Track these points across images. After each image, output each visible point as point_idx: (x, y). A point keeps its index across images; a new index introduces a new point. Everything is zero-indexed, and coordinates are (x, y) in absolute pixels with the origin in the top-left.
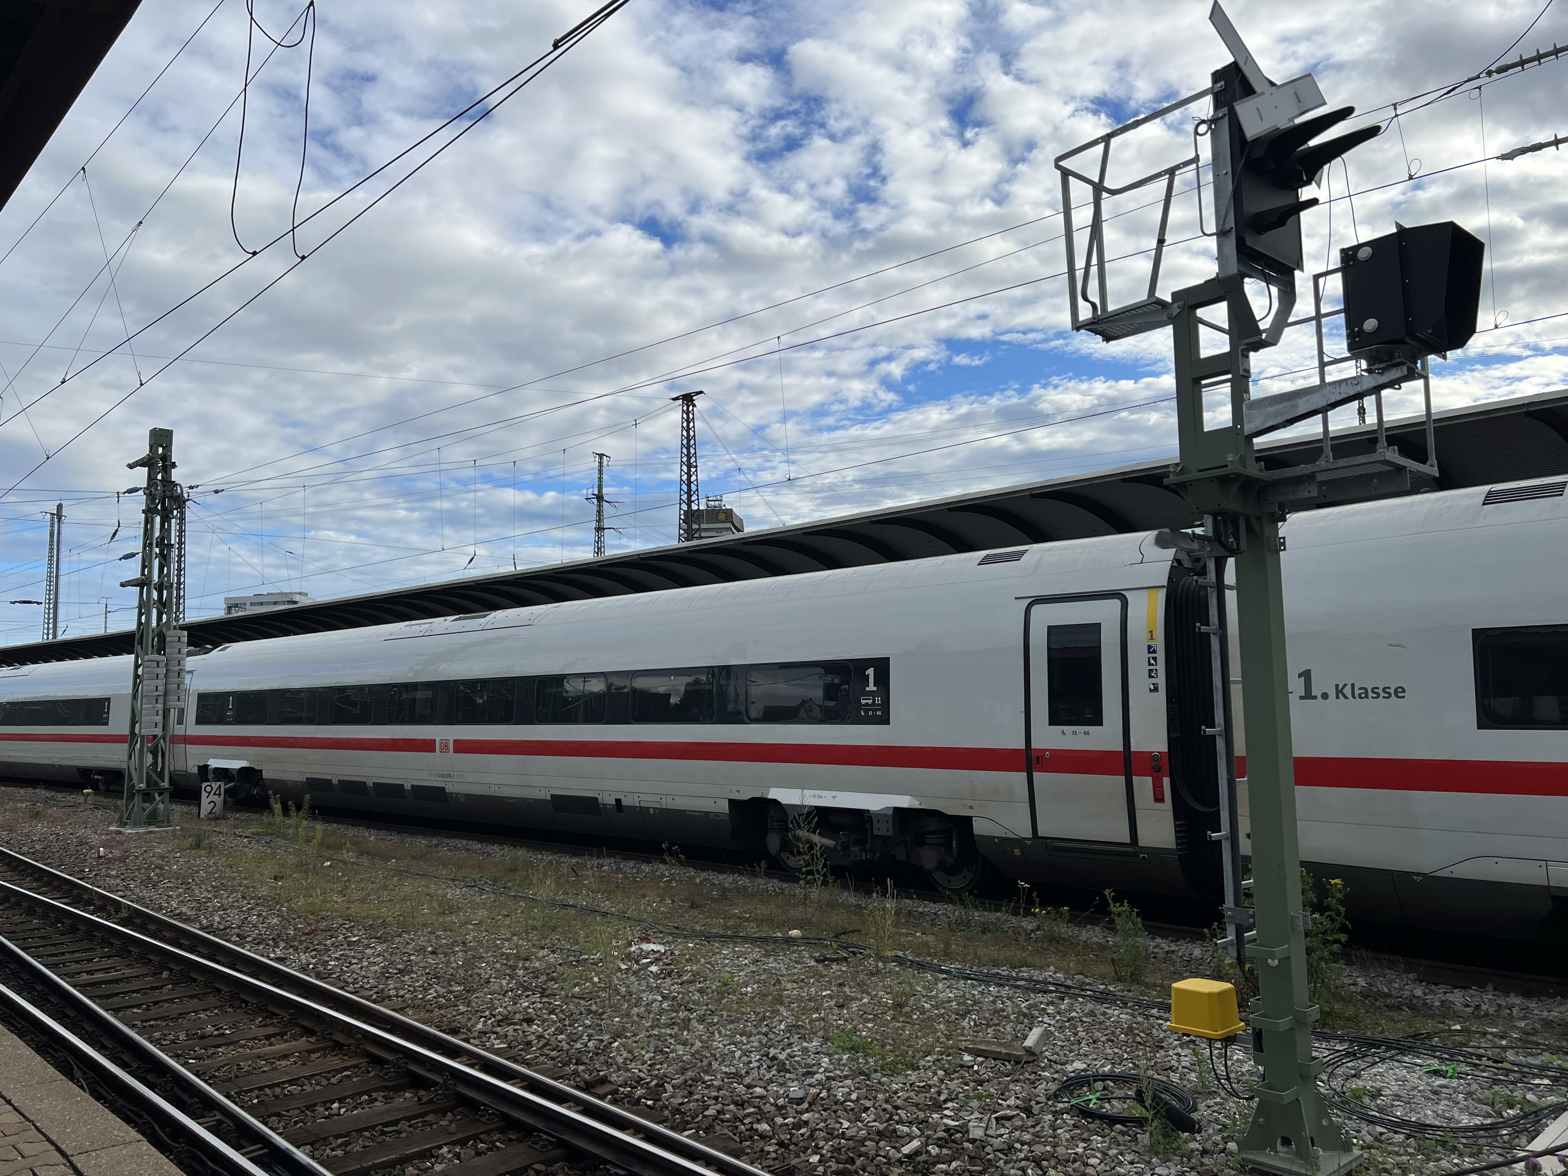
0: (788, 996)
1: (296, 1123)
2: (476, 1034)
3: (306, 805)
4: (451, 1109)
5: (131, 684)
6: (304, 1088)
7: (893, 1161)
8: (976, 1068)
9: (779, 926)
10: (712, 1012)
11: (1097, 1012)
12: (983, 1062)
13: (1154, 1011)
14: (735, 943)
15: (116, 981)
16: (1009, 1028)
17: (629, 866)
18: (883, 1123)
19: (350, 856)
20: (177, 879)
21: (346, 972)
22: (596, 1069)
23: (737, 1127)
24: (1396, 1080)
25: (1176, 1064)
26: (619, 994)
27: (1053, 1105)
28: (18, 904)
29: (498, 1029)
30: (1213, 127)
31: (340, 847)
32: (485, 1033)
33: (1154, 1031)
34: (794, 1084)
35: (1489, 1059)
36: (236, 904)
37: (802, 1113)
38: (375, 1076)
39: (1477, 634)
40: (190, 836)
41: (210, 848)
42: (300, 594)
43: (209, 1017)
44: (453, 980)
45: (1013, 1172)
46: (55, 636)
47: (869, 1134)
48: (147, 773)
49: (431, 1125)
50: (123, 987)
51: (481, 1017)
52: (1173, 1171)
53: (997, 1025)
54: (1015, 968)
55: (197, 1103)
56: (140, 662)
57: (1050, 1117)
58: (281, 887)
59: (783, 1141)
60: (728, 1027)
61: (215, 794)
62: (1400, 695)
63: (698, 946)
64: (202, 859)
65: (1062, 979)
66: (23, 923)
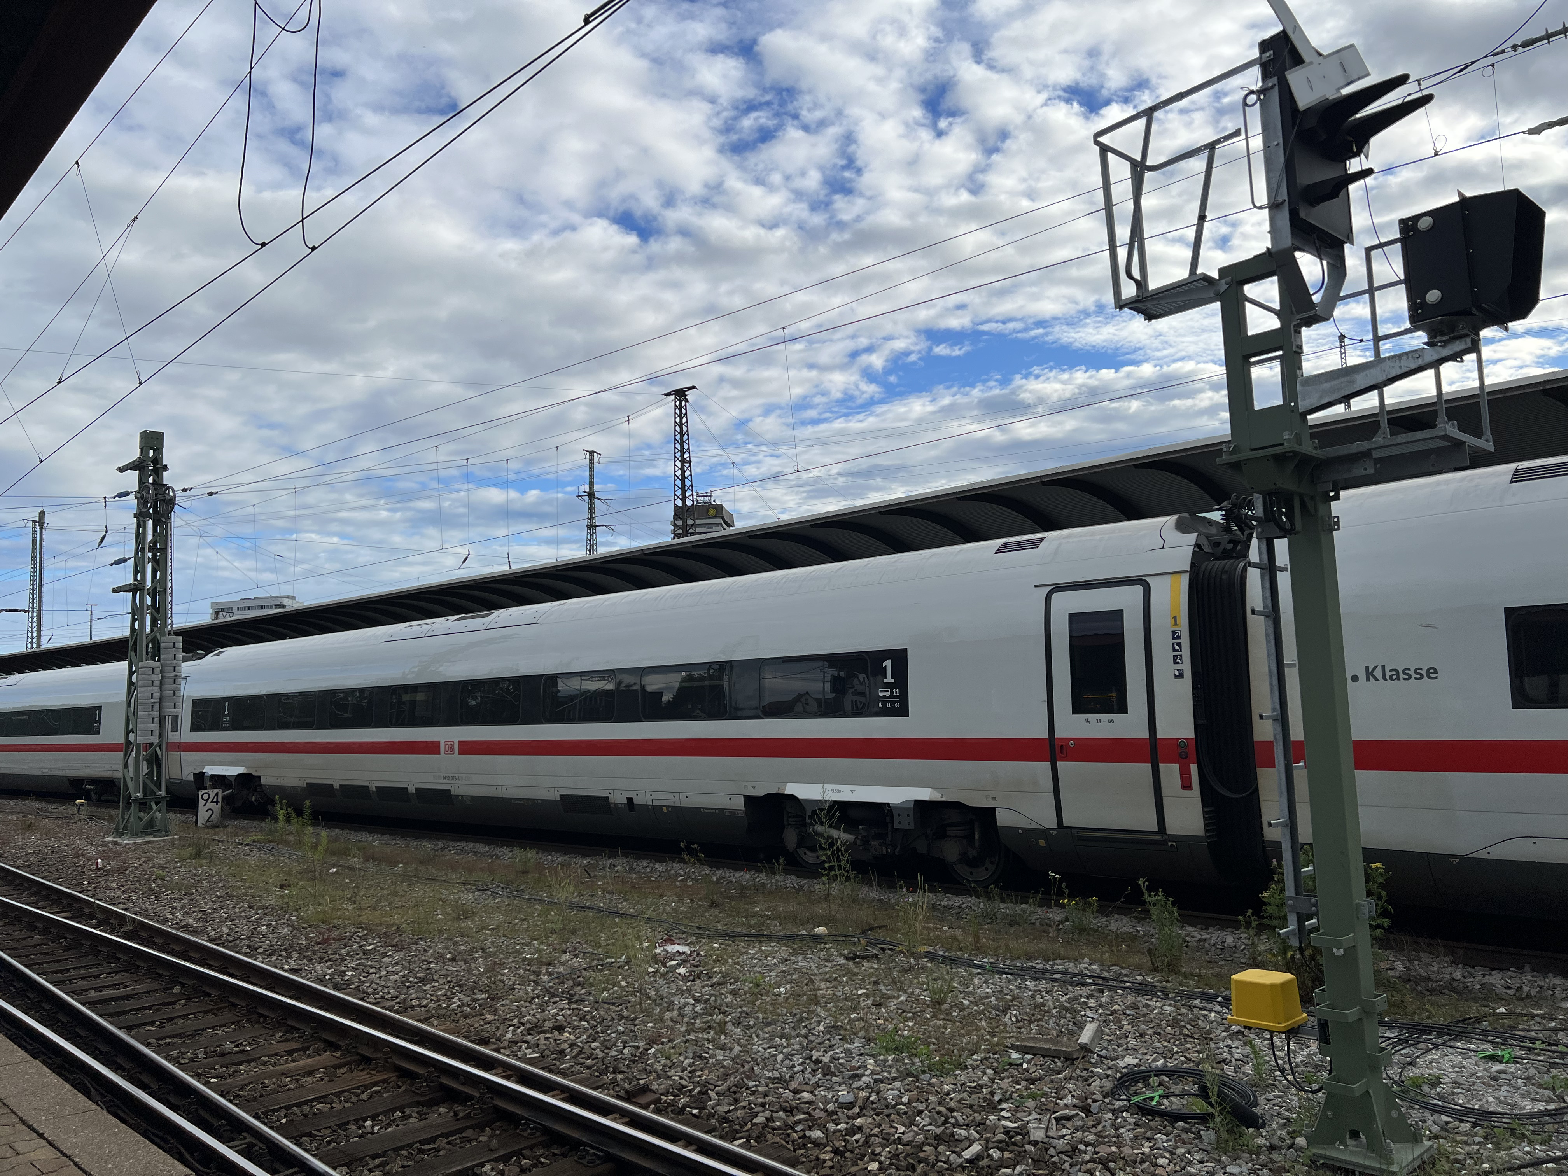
0: (823, 996)
1: (329, 1143)
2: (506, 1044)
3: (307, 812)
4: (490, 1124)
5: (125, 691)
6: (334, 1105)
7: (954, 1166)
8: (1025, 1066)
9: (803, 924)
10: (747, 1014)
11: (1140, 1005)
12: (1031, 1059)
13: (1197, 1002)
14: (760, 942)
15: (126, 997)
16: (1052, 1023)
17: (642, 865)
18: (939, 1126)
19: (356, 862)
20: (179, 890)
21: (364, 982)
22: (635, 1077)
23: (789, 1135)
24: (1454, 1067)
25: (1229, 1057)
26: (649, 998)
27: (1110, 1103)
28: (18, 919)
29: (529, 1038)
30: (1262, 97)
31: (346, 852)
32: (516, 1042)
33: (1200, 1022)
34: (841, 1088)
35: (1543, 1042)
36: (243, 914)
37: (854, 1118)
38: (405, 1091)
39: (1510, 612)
40: (189, 845)
41: (212, 856)
42: (288, 597)
43: (226, 1032)
44: (476, 988)
46: (39, 645)
47: (927, 1139)
48: (144, 782)
49: (470, 1141)
50: (133, 1004)
51: (510, 1026)
52: (1244, 1169)
53: (1039, 1020)
54: (1049, 960)
55: (225, 1125)
56: (134, 669)
57: (1110, 1115)
58: (289, 896)
59: (838, 1148)
60: (766, 1030)
61: (212, 802)
62: (1432, 675)
63: (723, 946)
64: (203, 868)
65: (1099, 971)
66: (25, 939)
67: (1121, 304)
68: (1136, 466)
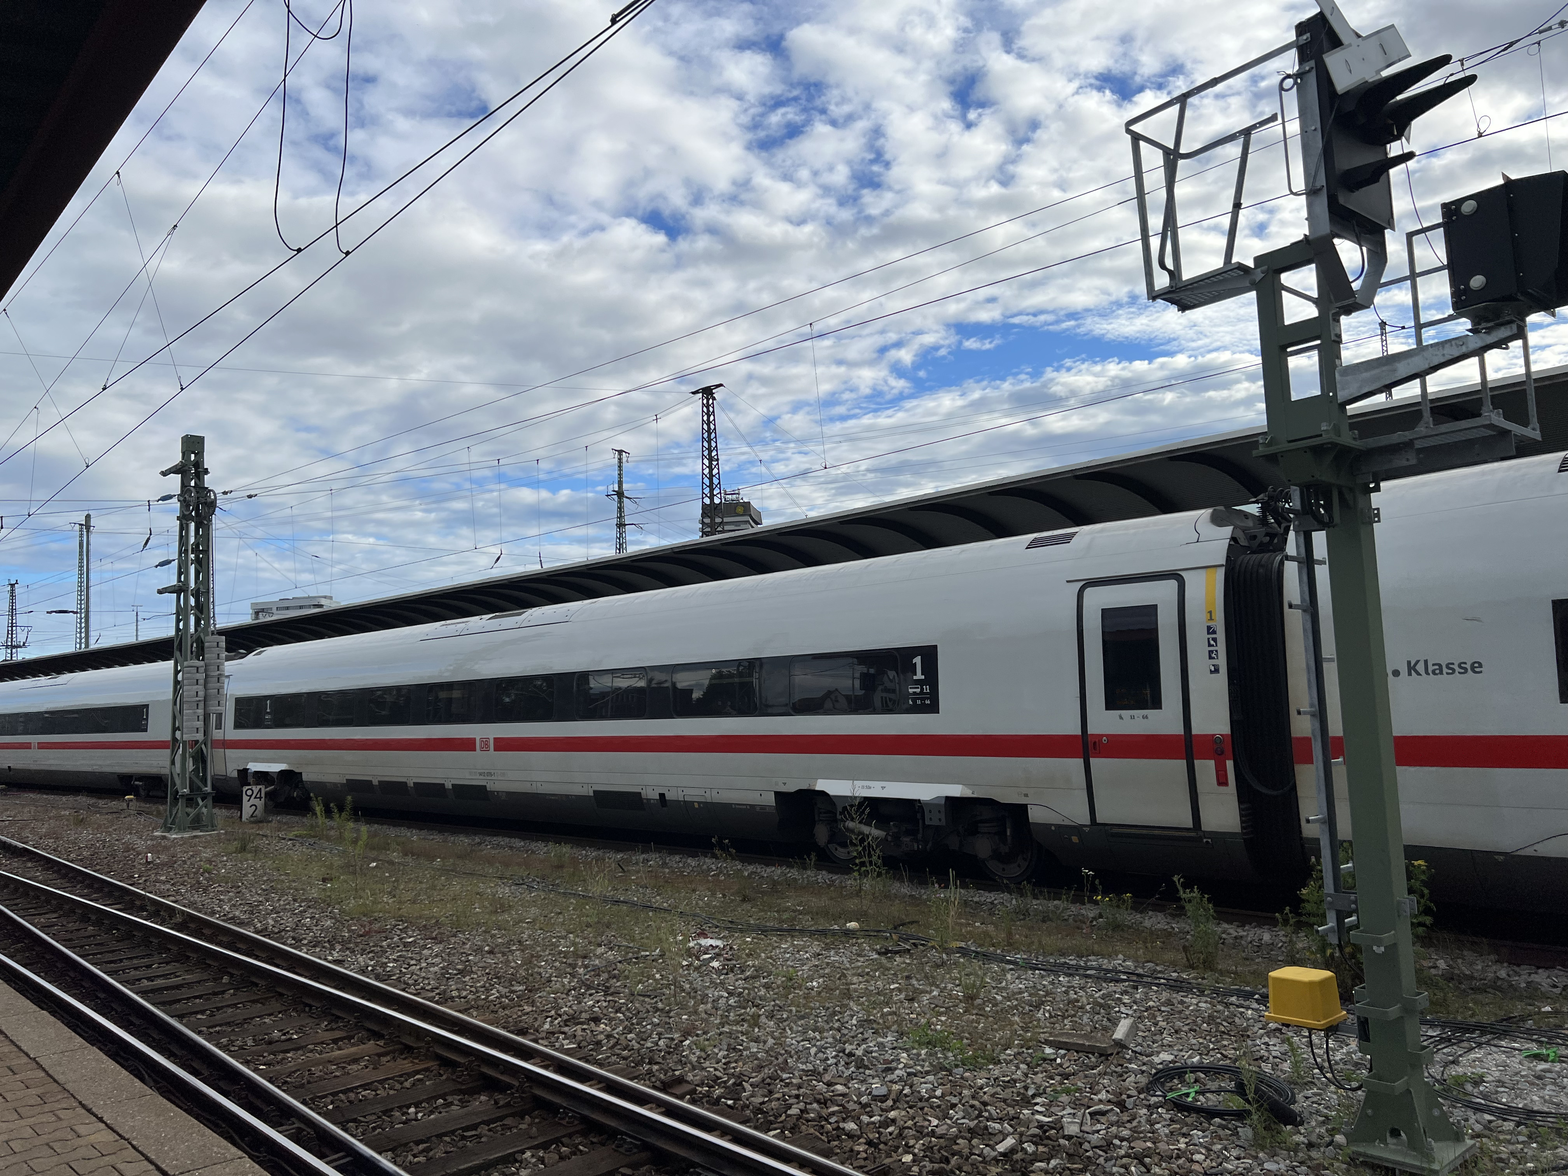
0: (856, 990)
1: (374, 1129)
2: (544, 1034)
3: (348, 807)
4: (529, 1112)
5: (171, 689)
6: (378, 1092)
7: (988, 1159)
8: (1059, 1061)
9: (836, 918)
10: (780, 1007)
11: (1175, 1001)
12: (1065, 1055)
13: (1234, 999)
14: (793, 937)
15: (178, 987)
16: (1085, 1019)
17: (675, 860)
18: (973, 1120)
19: (395, 856)
20: (227, 883)
21: (405, 974)
22: (670, 1068)
23: (822, 1127)
24: (1497, 1066)
25: (1266, 1054)
26: (684, 991)
27: (1145, 1099)
28: (72, 911)
29: (566, 1029)
30: (1299, 81)
31: (386, 847)
32: (553, 1033)
33: (1237, 1020)
34: (874, 1081)
36: (287, 907)
37: (887, 1111)
38: (447, 1079)
39: (1557, 605)
40: (235, 840)
41: (256, 851)
42: (325, 597)
43: (274, 1021)
44: (514, 980)
45: (1115, 1169)
46: (87, 645)
47: (960, 1132)
48: (190, 778)
49: (510, 1129)
50: (185, 993)
51: (547, 1017)
52: (1282, 1166)
53: (1074, 1016)
54: (1083, 956)
55: (274, 1111)
56: (179, 668)
57: (1145, 1111)
58: (331, 889)
59: (871, 1141)
60: (799, 1023)
61: (255, 798)
62: (1477, 670)
63: (755, 940)
64: (249, 862)
65: (1132, 967)
66: (78, 930)
67: (1154, 295)
68: (1171, 459)
